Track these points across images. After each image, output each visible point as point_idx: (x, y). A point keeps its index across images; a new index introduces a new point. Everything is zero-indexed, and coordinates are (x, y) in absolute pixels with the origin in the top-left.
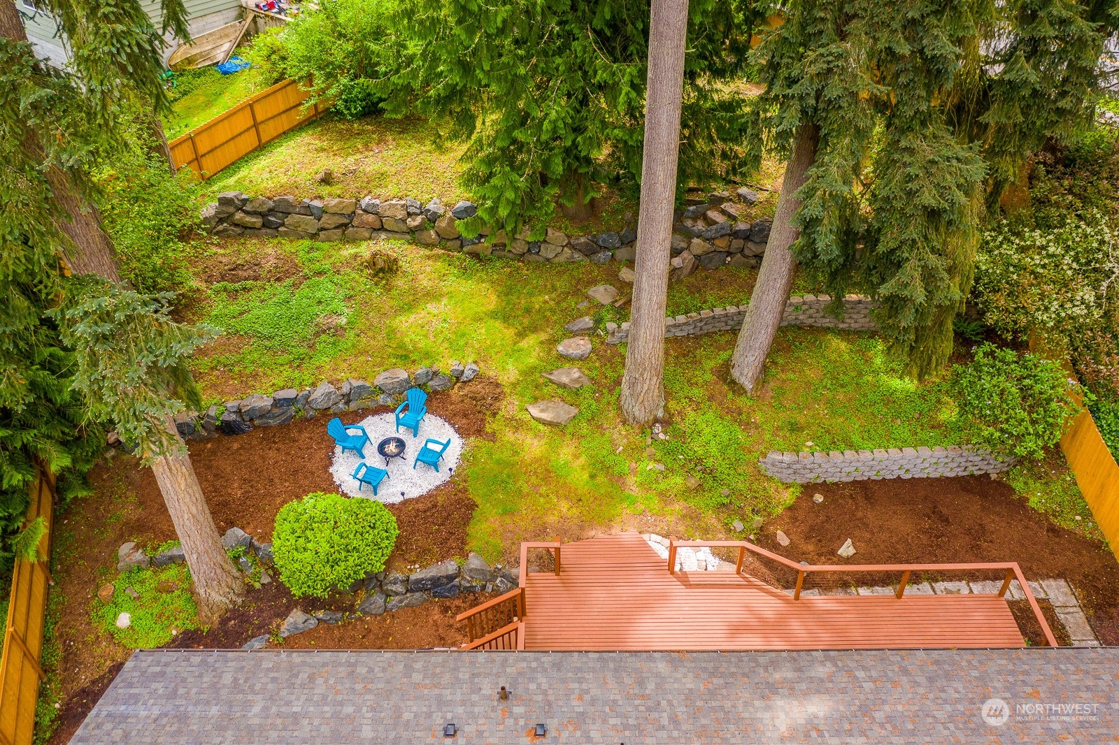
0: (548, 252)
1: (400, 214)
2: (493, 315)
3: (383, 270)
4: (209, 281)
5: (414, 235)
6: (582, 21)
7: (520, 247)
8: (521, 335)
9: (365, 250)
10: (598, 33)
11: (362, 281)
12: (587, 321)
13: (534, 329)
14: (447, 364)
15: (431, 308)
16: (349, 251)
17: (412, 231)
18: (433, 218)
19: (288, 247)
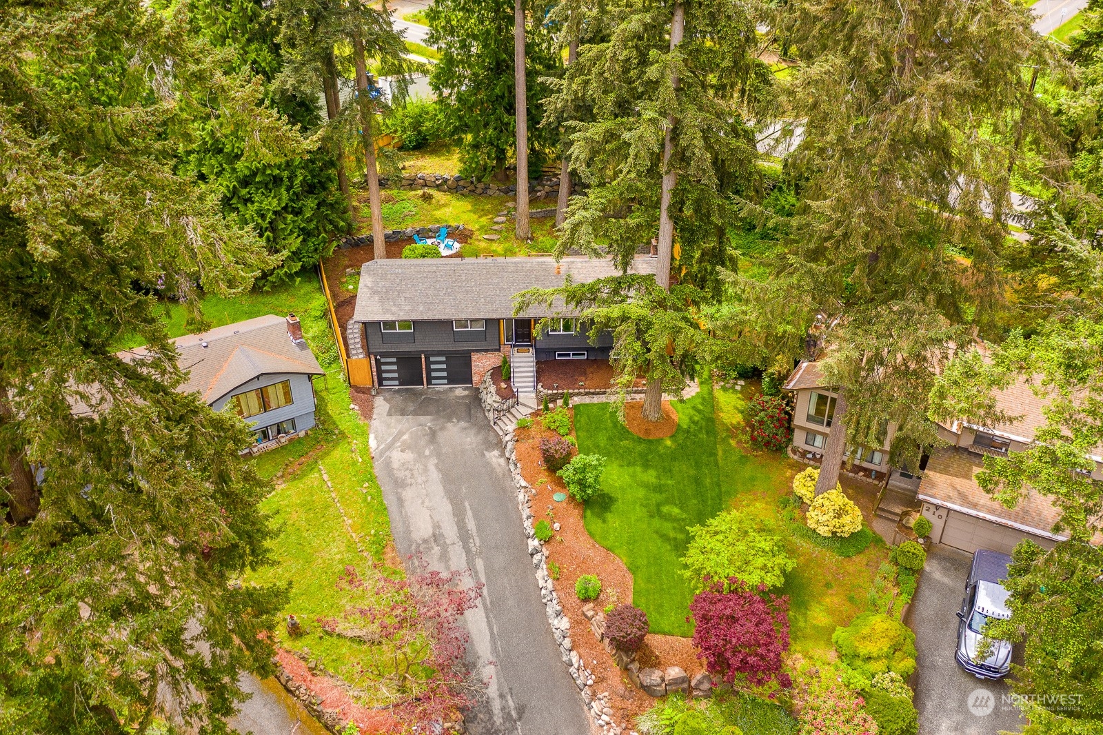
0: (490, 192)
1: (433, 179)
2: (470, 211)
3: (427, 198)
4: (360, 203)
5: (438, 187)
6: (500, 104)
7: (479, 191)
8: (480, 217)
9: (420, 192)
10: (505, 108)
11: (420, 202)
12: (505, 212)
13: (486, 215)
14: (454, 224)
15: (446, 209)
16: (413, 193)
17: (438, 186)
18: (446, 181)
19: (389, 192)
